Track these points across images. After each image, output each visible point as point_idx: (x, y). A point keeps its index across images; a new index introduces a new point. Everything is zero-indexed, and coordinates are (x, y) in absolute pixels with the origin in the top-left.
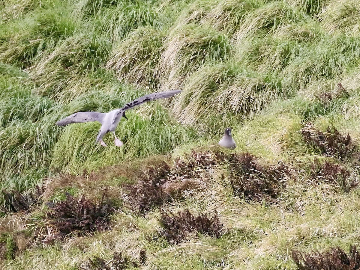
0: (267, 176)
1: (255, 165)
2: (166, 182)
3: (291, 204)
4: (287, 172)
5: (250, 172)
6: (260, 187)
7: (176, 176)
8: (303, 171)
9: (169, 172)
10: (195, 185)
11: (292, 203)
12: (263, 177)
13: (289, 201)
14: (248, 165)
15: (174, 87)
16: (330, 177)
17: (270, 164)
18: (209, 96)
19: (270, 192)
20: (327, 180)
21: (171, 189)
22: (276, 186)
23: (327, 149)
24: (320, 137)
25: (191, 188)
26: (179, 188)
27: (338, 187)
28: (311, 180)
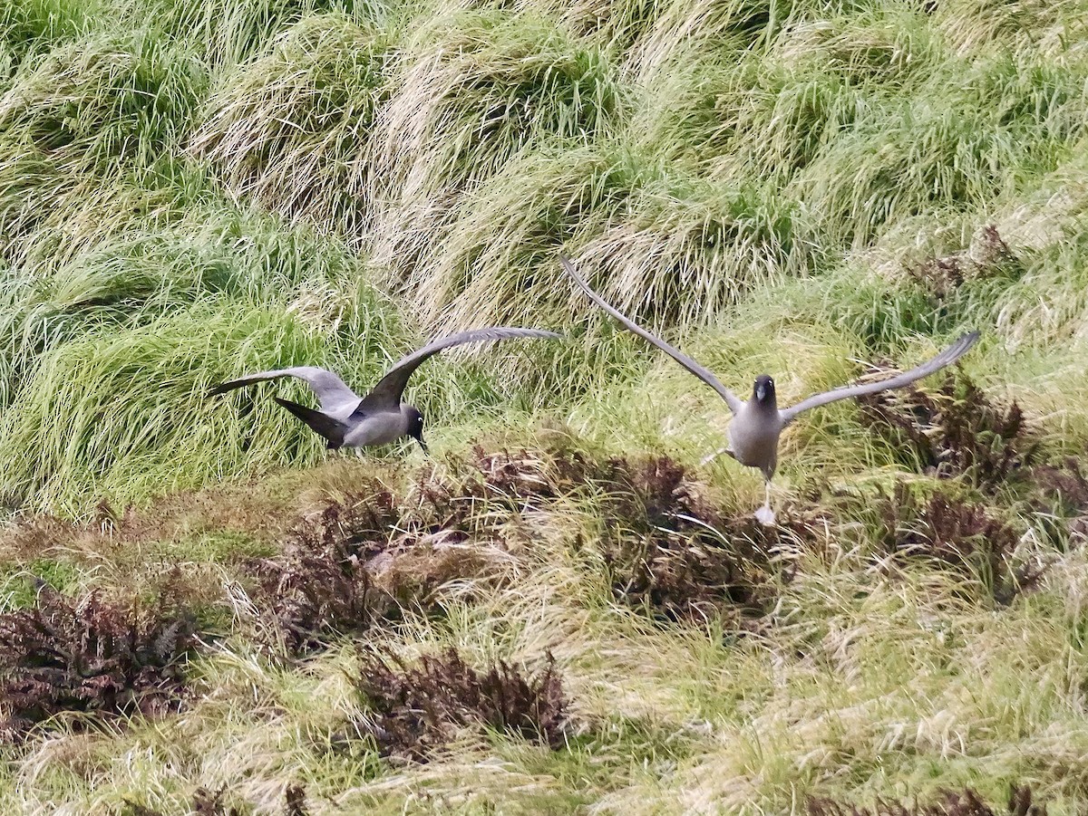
0: (729, 540)
1: (692, 501)
2: (381, 551)
3: (811, 639)
4: (801, 528)
5: (674, 525)
6: (704, 575)
7: (416, 532)
9: (393, 518)
10: (482, 564)
11: (815, 634)
12: (717, 544)
13: (804, 628)
14: (668, 500)
15: (419, 225)
16: (948, 547)
18: (537, 259)
19: (739, 595)
20: (936, 559)
21: (397, 577)
22: (760, 573)
23: (941, 451)
24: (917, 411)
25: (468, 574)
26: (425, 574)
27: (973, 581)
28: (883, 557)
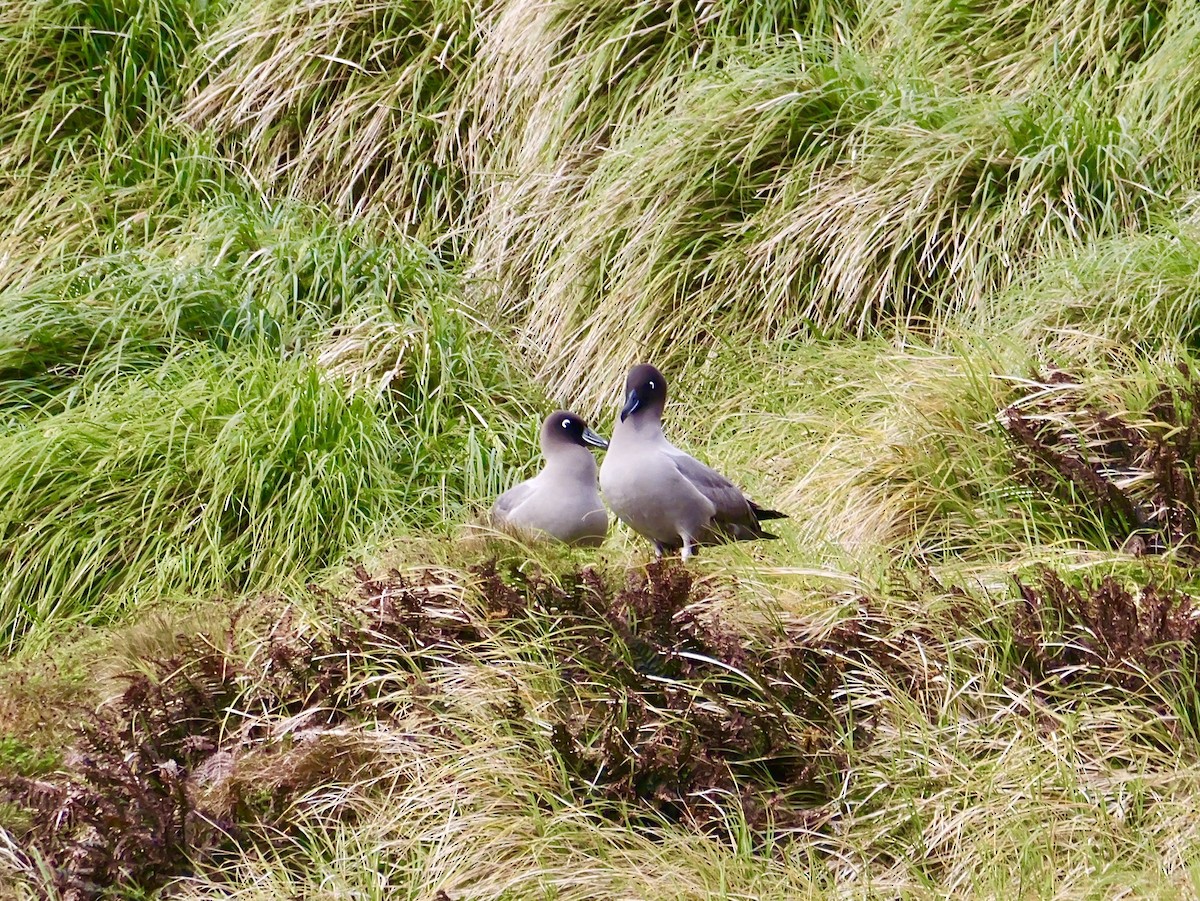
0: (764, 684)
1: (704, 631)
2: (215, 750)
3: (905, 831)
4: (881, 656)
5: (674, 670)
6: (728, 746)
7: (267, 716)
8: (969, 642)
10: (368, 756)
11: (909, 824)
12: (745, 694)
13: (891, 816)
14: (666, 630)
15: (544, 204)
16: (1125, 666)
17: (785, 617)
19: (783, 770)
20: (1108, 687)
21: (236, 788)
22: (815, 735)
23: (1151, 510)
24: (1110, 450)
25: (345, 775)
26: (278, 780)
27: (1169, 717)
28: (1020, 689)
